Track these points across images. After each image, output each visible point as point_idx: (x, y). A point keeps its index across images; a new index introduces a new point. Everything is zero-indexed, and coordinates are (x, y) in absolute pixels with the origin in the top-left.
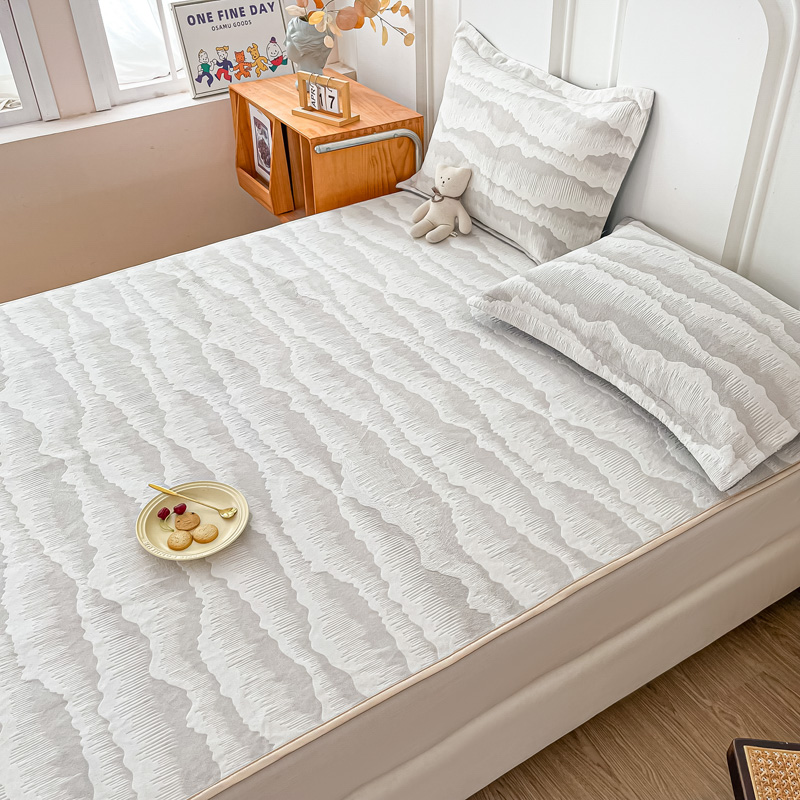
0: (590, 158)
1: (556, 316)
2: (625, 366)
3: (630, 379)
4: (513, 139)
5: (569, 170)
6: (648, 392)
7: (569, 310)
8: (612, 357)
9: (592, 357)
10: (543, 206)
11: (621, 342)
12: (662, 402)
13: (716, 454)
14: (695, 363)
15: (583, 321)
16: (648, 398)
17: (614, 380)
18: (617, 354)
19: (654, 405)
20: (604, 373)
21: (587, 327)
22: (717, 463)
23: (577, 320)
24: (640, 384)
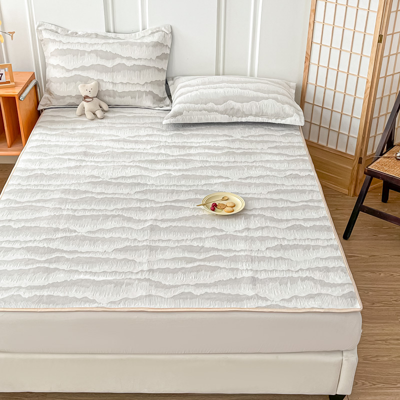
0: (157, 57)
1: (205, 110)
2: (243, 112)
3: (247, 116)
4: (118, 61)
5: (151, 64)
6: (256, 115)
7: (210, 105)
8: (237, 112)
9: (228, 116)
10: (146, 83)
11: (238, 105)
12: (262, 116)
13: (293, 118)
14: (267, 98)
15: (219, 106)
16: (257, 118)
17: (239, 120)
18: (239, 110)
19: (260, 118)
20: (235, 120)
21: (221, 107)
22: (295, 120)
23: (215, 107)
24: (251, 115)
